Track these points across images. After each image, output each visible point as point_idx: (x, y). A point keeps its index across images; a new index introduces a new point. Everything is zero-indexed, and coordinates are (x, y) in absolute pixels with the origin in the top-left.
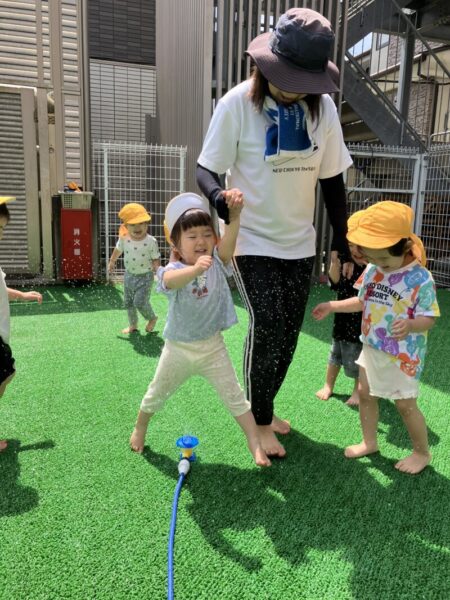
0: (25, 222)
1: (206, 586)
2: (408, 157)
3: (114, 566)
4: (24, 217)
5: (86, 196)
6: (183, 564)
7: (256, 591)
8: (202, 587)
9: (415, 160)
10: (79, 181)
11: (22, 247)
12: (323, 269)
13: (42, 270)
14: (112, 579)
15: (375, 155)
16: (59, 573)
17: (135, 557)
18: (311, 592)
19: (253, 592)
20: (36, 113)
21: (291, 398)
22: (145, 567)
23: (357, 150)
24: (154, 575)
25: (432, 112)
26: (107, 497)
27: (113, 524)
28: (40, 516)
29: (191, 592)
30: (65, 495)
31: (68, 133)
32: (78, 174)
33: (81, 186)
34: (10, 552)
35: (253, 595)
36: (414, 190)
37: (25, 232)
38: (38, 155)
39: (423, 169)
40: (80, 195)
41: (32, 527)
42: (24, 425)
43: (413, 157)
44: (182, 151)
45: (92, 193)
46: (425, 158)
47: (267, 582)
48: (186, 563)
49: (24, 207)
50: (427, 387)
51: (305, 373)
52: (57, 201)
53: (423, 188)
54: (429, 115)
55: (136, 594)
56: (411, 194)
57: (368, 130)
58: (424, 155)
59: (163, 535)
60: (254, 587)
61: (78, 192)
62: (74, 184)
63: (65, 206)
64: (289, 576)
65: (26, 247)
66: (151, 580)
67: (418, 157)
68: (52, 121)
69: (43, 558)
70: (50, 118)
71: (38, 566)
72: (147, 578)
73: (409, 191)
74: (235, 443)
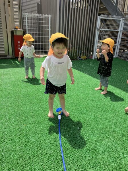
0: (3, 39)
1: (72, 153)
2: (118, 19)
3: (46, 147)
4: (2, 37)
5: (21, 31)
6: (64, 147)
7: (86, 154)
8: (71, 153)
9: (121, 20)
10: (19, 26)
11: (2, 47)
12: (91, 54)
13: (9, 54)
14: (46, 151)
15: (109, 18)
16: (31, 149)
17: (51, 144)
18: (101, 155)
19: (85, 155)
20: (4, 3)
21: (87, 96)
22: (54, 147)
23: (103, 17)
24: (57, 150)
25: (124, 3)
26: (40, 126)
27: (43, 134)
28: (22, 132)
29: (68, 155)
30: (28, 126)
31: (15, 10)
32: (18, 24)
33: (19, 27)
34: (16, 143)
35: (85, 156)
36: (119, 30)
37: (3, 42)
38: (6, 17)
39: (123, 23)
40: (19, 31)
41: (21, 135)
42: (12, 104)
43: (120, 19)
44: (50, 16)
45: (23, 30)
46: (124, 20)
47: (88, 152)
48: (65, 146)
49: (2, 34)
50: (124, 92)
51: (90, 88)
52: (12, 32)
53: (122, 29)
54: (123, 4)
55: (53, 155)
56: (118, 31)
57: (107, 10)
58: (124, 19)
59: (58, 138)
60: (85, 153)
61: (19, 30)
62: (17, 27)
63: (15, 34)
64: (94, 150)
65: (4, 47)
66: (56, 151)
67: (121, 19)
68: (9, 6)
69: (25, 145)
70: (9, 5)
71: (25, 147)
72: (55, 151)
73: (118, 30)
74: (73, 110)
